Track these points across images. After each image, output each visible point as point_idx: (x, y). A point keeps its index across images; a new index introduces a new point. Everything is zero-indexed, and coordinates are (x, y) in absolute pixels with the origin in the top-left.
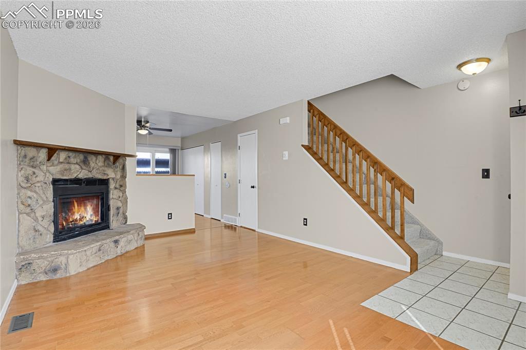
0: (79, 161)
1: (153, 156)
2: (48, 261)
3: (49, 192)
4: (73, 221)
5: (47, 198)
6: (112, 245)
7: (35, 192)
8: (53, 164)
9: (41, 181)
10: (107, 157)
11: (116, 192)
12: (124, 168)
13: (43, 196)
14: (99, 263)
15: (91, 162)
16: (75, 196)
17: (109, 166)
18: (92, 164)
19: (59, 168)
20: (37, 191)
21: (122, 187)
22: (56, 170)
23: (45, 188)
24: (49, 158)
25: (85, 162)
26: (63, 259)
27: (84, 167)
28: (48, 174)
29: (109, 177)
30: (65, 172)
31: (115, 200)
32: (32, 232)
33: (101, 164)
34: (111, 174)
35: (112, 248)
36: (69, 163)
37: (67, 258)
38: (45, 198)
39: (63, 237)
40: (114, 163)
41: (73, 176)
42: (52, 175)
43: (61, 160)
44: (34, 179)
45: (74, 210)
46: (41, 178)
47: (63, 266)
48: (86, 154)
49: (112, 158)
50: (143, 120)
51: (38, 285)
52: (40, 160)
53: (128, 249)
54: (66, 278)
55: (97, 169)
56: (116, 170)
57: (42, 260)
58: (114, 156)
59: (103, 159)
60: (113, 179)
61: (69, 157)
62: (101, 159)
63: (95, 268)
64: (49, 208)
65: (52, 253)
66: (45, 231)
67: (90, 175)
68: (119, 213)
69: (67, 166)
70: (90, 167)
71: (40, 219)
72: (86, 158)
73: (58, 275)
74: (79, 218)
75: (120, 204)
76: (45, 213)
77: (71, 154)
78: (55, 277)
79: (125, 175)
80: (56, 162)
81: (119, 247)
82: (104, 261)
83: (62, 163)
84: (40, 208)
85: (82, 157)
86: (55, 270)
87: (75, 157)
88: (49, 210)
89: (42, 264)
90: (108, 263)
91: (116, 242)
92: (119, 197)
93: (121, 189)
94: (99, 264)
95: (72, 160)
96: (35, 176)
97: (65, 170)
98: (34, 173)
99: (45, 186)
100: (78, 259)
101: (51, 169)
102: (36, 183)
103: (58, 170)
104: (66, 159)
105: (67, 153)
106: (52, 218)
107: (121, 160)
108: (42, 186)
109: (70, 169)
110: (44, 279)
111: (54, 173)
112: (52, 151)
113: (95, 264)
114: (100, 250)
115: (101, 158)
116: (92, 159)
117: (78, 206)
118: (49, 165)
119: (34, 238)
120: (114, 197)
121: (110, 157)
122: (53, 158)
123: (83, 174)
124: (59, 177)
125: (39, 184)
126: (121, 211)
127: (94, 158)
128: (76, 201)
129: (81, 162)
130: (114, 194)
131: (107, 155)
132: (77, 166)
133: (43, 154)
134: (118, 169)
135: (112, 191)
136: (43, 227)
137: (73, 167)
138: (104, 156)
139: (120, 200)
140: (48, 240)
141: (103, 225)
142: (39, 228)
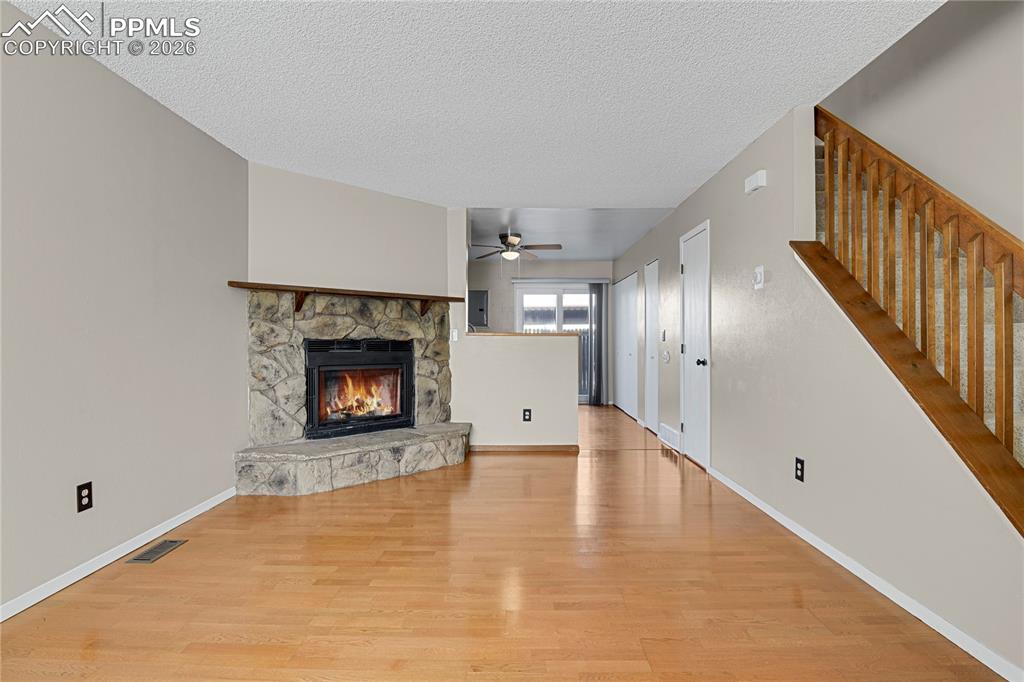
0: (351, 310)
1: (560, 300)
2: (273, 467)
3: (297, 360)
4: (344, 409)
5: (293, 368)
6: (387, 455)
7: (275, 359)
8: (304, 316)
9: (285, 343)
10: (408, 303)
11: (425, 363)
12: (443, 322)
13: (288, 366)
14: (356, 483)
15: (375, 313)
16: (348, 368)
17: (411, 318)
18: (377, 316)
19: (314, 322)
20: (278, 357)
21: (440, 355)
22: (309, 326)
23: (291, 354)
24: (298, 307)
25: (364, 312)
26: (290, 466)
27: (362, 321)
28: (295, 333)
29: (410, 338)
30: (326, 329)
31: (423, 378)
32: (270, 419)
33: (393, 315)
34: (415, 332)
35: (387, 460)
36: (332, 314)
37: (296, 466)
38: (290, 370)
39: (325, 432)
40: (423, 312)
41: (341, 335)
42: (303, 333)
43: (317, 311)
44: (272, 340)
45: (346, 391)
46: (284, 338)
47: (291, 479)
48: (365, 301)
49: (417, 305)
50: (509, 232)
51: (260, 500)
52: (282, 310)
53: (422, 466)
54: (295, 498)
55: (386, 325)
56: (426, 325)
57: (266, 464)
58: (422, 301)
59: (399, 308)
60: (420, 341)
61: (333, 305)
62: (394, 307)
63: (347, 490)
64: (299, 385)
65: (277, 455)
66: (289, 420)
67: (373, 335)
68: (432, 401)
69: (327, 319)
70: (373, 321)
71: (282, 401)
72: (364, 305)
73: (284, 492)
74: (355, 404)
75: (434, 386)
76: (291, 392)
77: (335, 300)
78: (280, 494)
79: (445, 333)
80: (309, 314)
81: (403, 461)
82: (366, 481)
83: (320, 314)
84: (282, 385)
85: (357, 303)
86: (281, 482)
87: (344, 305)
88: (297, 389)
89: (264, 470)
90: (378, 487)
91: (397, 451)
92: (432, 373)
93: (436, 359)
94: (357, 486)
95: (339, 309)
96: (274, 335)
97: (326, 326)
98: (273, 331)
99: (290, 350)
100: (315, 472)
101: (301, 324)
102: (275, 346)
103: (312, 326)
104: (326, 307)
105: (329, 298)
106: (303, 401)
107: (437, 308)
108: (285, 351)
109: (335, 324)
110: (268, 494)
111: (306, 331)
112: (301, 296)
113: (349, 483)
114: (360, 461)
115: (394, 305)
116: (376, 308)
117: (353, 385)
118: (297, 317)
119: (273, 429)
120: (422, 372)
121: (412, 302)
122: (305, 307)
123: (360, 332)
124: (314, 336)
125: (280, 348)
126: (437, 398)
127: (380, 305)
128: (351, 377)
129: (355, 312)
130: (422, 368)
131: (407, 300)
132: (348, 320)
133: (287, 302)
134: (431, 323)
135: (417, 363)
136: (286, 413)
137: (339, 320)
138: (401, 301)
139: (436, 380)
140: (293, 434)
141: (402, 419)
142: (282, 414)
